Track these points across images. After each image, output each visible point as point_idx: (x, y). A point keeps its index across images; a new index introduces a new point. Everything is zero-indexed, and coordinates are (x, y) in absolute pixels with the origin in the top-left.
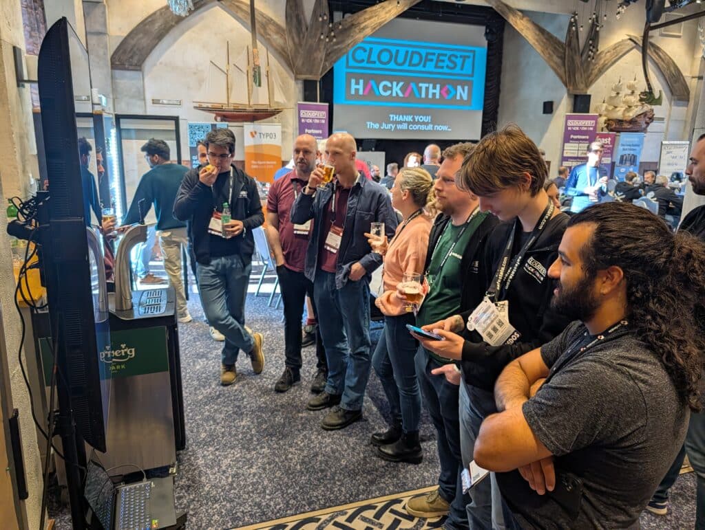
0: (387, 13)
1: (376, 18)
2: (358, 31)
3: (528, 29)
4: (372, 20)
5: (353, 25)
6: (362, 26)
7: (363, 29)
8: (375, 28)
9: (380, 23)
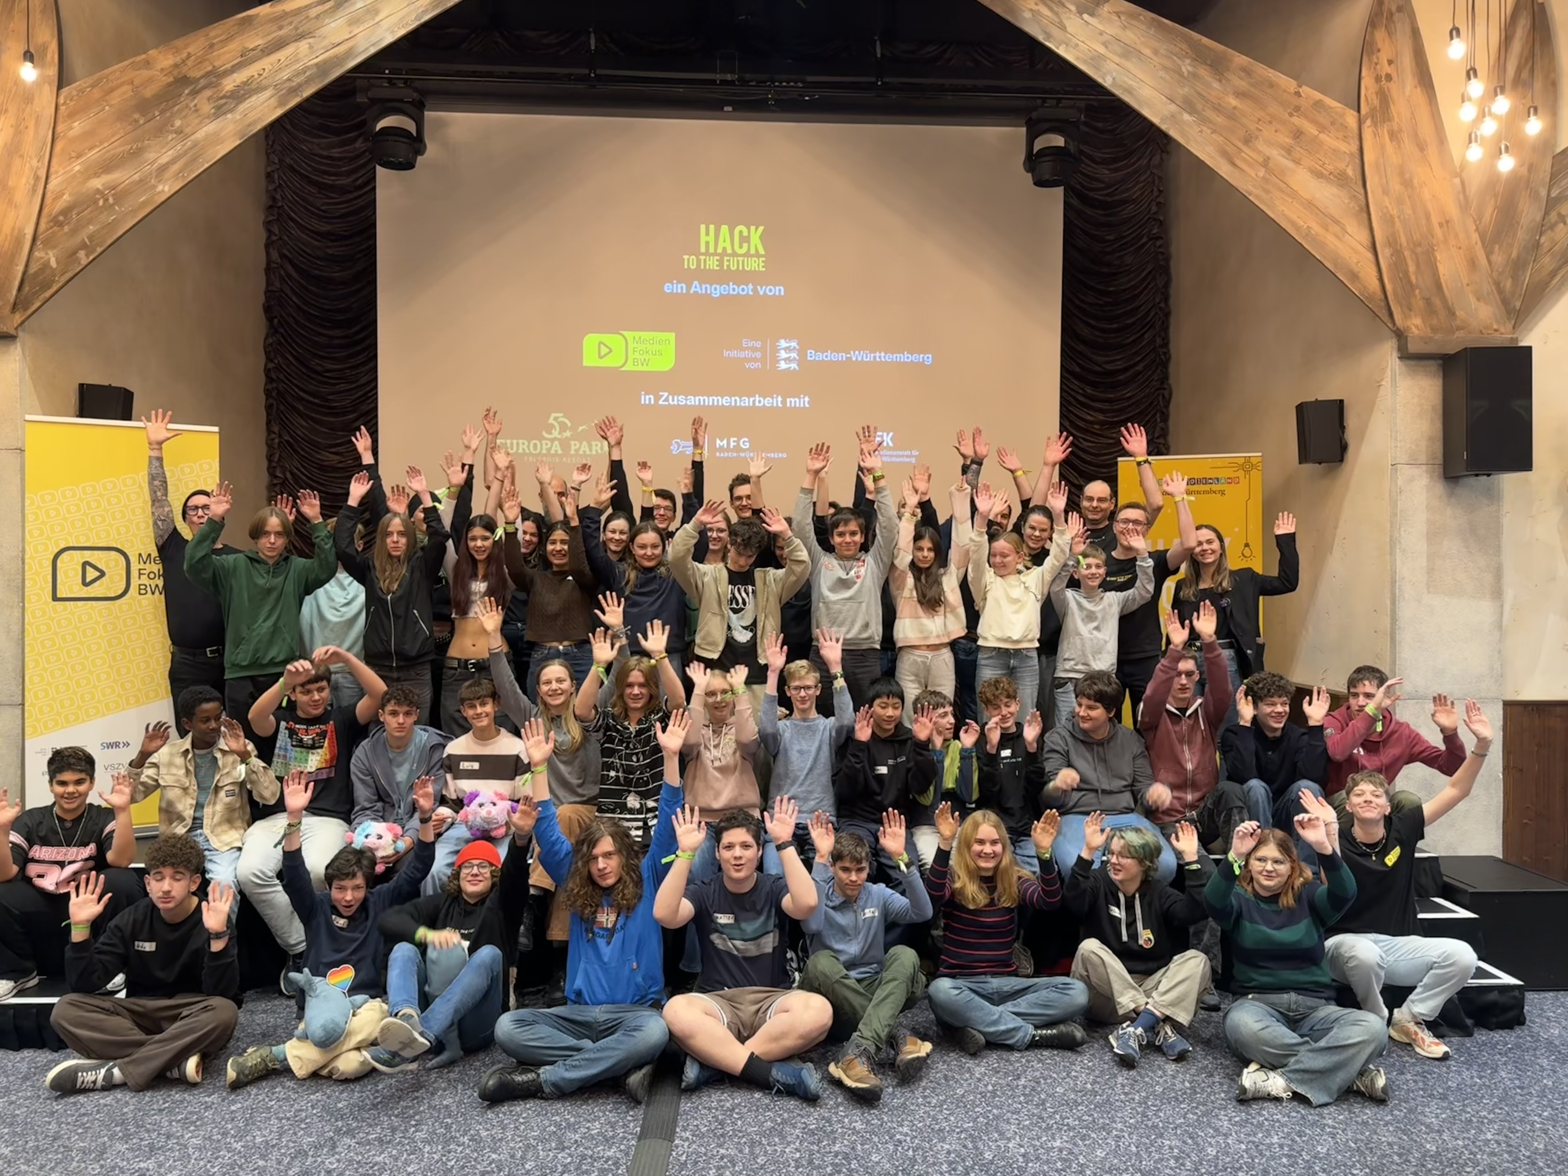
0: (354, 22)
1: (303, 45)
2: (207, 108)
3: (1128, 52)
4: (282, 55)
5: (183, 81)
6: (229, 84)
7: (240, 95)
8: (293, 91)
9: (323, 68)
